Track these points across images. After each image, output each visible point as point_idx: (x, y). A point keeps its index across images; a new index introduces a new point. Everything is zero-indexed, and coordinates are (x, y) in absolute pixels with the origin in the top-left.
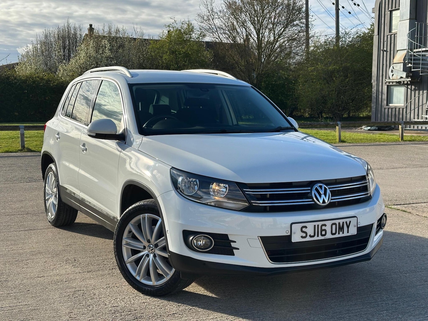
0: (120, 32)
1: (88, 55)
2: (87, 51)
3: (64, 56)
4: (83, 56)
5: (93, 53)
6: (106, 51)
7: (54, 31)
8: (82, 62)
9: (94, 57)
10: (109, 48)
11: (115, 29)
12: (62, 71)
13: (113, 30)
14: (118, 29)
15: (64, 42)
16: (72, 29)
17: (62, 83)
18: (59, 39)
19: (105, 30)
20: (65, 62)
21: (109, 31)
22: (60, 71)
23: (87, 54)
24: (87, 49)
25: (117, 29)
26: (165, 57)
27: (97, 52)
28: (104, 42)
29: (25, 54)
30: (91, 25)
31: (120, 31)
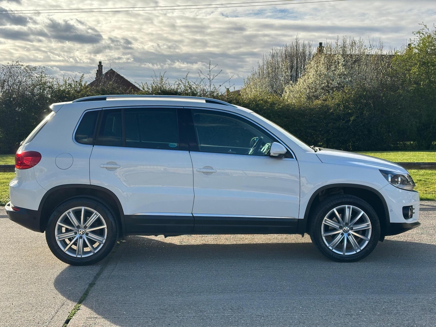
0: (357, 45)
1: (318, 73)
2: (317, 68)
3: (291, 76)
4: (312, 74)
5: (323, 70)
6: (339, 68)
7: (281, 50)
8: (311, 81)
9: (325, 75)
10: (342, 64)
11: (350, 41)
12: (288, 92)
13: (348, 42)
14: (354, 42)
15: (292, 62)
16: (301, 46)
17: (287, 106)
18: (286, 57)
19: (339, 44)
20: (292, 83)
21: (344, 45)
22: (286, 93)
23: (317, 71)
24: (317, 67)
25: (352, 42)
26: (415, 70)
27: (328, 69)
28: (337, 56)
29: (250, 77)
30: (321, 44)
31: (357, 43)
